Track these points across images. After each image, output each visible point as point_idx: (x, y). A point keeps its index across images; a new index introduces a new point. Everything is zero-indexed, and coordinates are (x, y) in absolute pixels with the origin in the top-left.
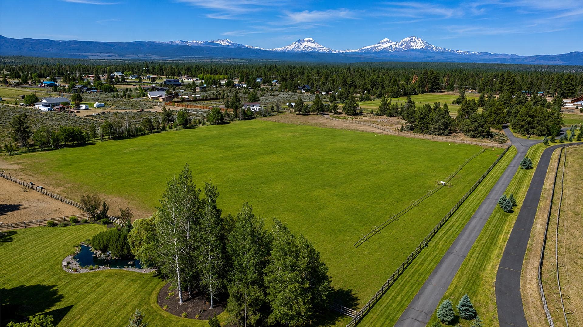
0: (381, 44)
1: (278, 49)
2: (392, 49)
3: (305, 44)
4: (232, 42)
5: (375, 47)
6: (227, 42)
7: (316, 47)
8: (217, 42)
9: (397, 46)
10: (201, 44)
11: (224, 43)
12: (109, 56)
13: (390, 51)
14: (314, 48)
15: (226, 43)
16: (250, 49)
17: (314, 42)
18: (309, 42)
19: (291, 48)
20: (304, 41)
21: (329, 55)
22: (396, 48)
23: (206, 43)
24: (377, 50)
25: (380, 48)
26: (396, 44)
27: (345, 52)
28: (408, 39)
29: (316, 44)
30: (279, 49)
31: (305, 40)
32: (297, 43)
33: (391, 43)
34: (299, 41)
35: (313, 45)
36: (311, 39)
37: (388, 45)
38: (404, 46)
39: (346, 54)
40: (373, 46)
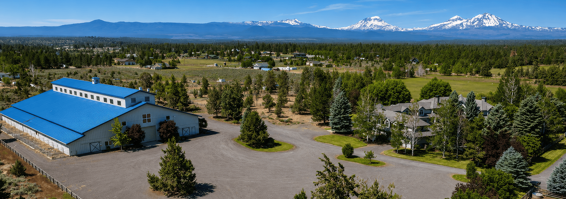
0: (450, 22)
1: (344, 28)
2: (463, 26)
3: (372, 22)
4: (300, 22)
5: (444, 25)
6: (296, 21)
7: (383, 25)
8: (285, 22)
9: (469, 24)
10: (271, 24)
11: (292, 23)
12: (190, 36)
13: (461, 28)
14: (381, 26)
15: (295, 23)
16: (317, 28)
17: (381, 21)
18: (376, 20)
19: (357, 26)
20: (370, 20)
21: (397, 33)
22: (467, 25)
23: (276, 23)
24: (447, 27)
25: (450, 25)
26: (467, 21)
27: (412, 30)
28: (480, 16)
29: (383, 22)
30: (346, 28)
31: (372, 18)
32: (363, 22)
33: (462, 20)
34: (366, 20)
35: (380, 24)
36: (378, 17)
37: (459, 22)
38: (476, 23)
39: (414, 32)
40: (442, 24)
